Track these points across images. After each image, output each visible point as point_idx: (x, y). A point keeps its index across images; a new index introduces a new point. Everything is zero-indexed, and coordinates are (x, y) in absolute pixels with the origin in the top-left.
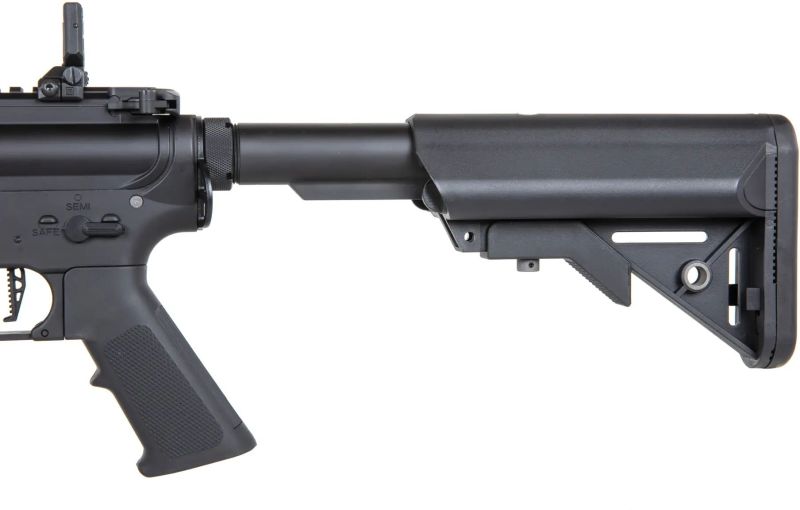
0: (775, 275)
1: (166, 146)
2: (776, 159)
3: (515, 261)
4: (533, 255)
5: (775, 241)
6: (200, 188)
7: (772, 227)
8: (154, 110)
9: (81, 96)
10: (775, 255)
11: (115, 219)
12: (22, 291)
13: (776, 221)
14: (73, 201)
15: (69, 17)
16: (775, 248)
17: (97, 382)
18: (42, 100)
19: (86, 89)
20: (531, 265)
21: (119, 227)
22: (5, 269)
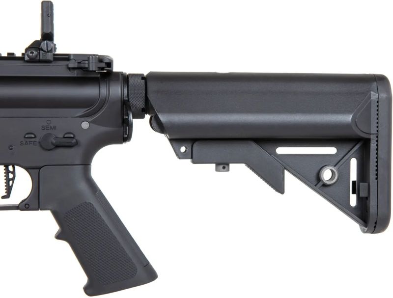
0: (377, 175)
1: (104, 91)
2: (378, 102)
3: (214, 165)
4: (225, 161)
5: (377, 154)
6: (125, 117)
7: (375, 145)
8: (97, 69)
9: (52, 59)
10: (377, 162)
11: (72, 136)
12: (13, 179)
13: (377, 141)
14: (45, 124)
15: (45, 10)
16: (377, 158)
17: (59, 237)
18: (27, 62)
19: (55, 55)
20: (224, 168)
21: (74, 141)
22: (3, 166)
